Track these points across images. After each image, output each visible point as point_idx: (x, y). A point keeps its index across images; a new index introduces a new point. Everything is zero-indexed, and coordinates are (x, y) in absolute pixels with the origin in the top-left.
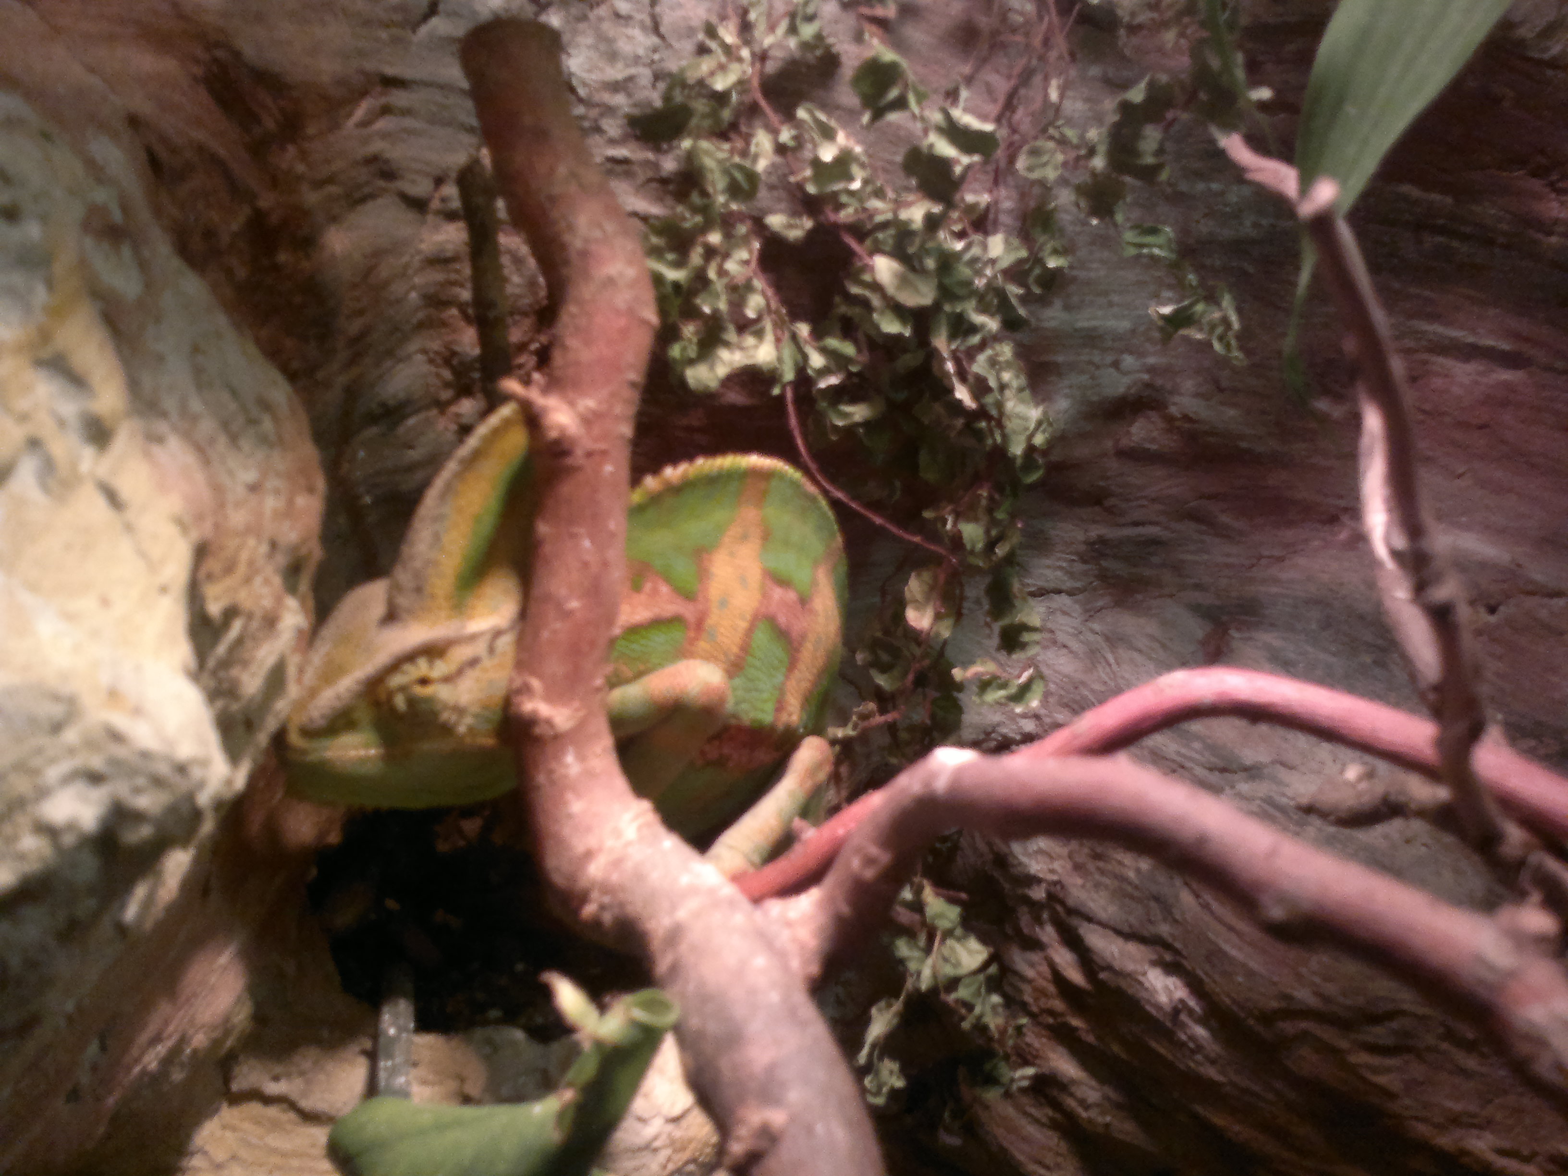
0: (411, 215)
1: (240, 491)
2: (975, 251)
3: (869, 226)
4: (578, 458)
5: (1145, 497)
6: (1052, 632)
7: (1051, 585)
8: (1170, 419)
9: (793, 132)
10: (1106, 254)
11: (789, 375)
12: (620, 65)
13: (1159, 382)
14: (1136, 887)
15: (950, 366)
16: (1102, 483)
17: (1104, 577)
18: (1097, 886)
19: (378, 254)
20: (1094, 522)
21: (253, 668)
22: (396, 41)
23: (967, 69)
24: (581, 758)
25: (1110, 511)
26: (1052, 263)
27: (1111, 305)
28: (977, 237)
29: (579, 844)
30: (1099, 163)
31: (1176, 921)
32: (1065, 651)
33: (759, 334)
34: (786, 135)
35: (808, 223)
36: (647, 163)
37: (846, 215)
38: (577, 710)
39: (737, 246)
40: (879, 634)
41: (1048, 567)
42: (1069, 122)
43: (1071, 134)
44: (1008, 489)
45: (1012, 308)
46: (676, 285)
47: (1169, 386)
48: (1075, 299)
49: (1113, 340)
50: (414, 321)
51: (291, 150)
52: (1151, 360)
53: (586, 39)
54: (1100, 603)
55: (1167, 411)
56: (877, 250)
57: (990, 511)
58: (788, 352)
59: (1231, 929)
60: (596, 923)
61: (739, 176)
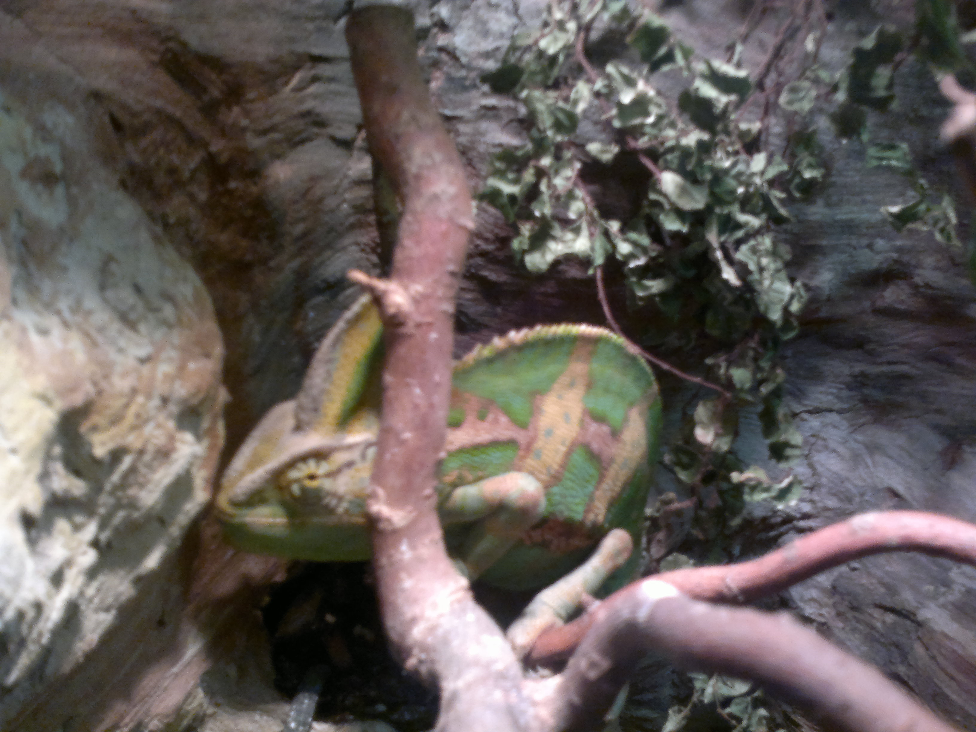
0: (340, 151)
1: (131, 362)
2: (741, 167)
3: (661, 150)
4: (409, 328)
5: (897, 344)
6: (824, 439)
7: (825, 406)
8: (916, 287)
9: (606, 82)
10: (859, 165)
11: (599, 260)
12: (491, 39)
13: (906, 258)
14: (882, 635)
15: (719, 254)
16: (862, 333)
17: (865, 401)
18: (854, 630)
19: (314, 179)
20: (857, 361)
21: (150, 487)
22: (319, 30)
23: (742, 29)
24: (413, 547)
25: (871, 353)
26: (808, 174)
27: (864, 202)
28: (743, 156)
29: (409, 612)
30: (841, 96)
31: (910, 665)
32: (834, 454)
33: (577, 231)
34: (599, 85)
35: (615, 149)
36: (508, 109)
37: (643, 142)
38: (410, 512)
39: (564, 167)
40: (680, 443)
41: (821, 393)
42: (825, 66)
43: (824, 75)
44: (770, 344)
45: (774, 209)
46: (512, 198)
47: (913, 262)
48: (835, 199)
49: (867, 228)
50: (347, 224)
51: (236, 110)
52: (899, 243)
53: (467, 23)
54: (862, 421)
55: (913, 280)
56: (667, 168)
57: (756, 360)
58: (600, 243)
59: (952, 678)
60: (416, 672)
61: (561, 116)
